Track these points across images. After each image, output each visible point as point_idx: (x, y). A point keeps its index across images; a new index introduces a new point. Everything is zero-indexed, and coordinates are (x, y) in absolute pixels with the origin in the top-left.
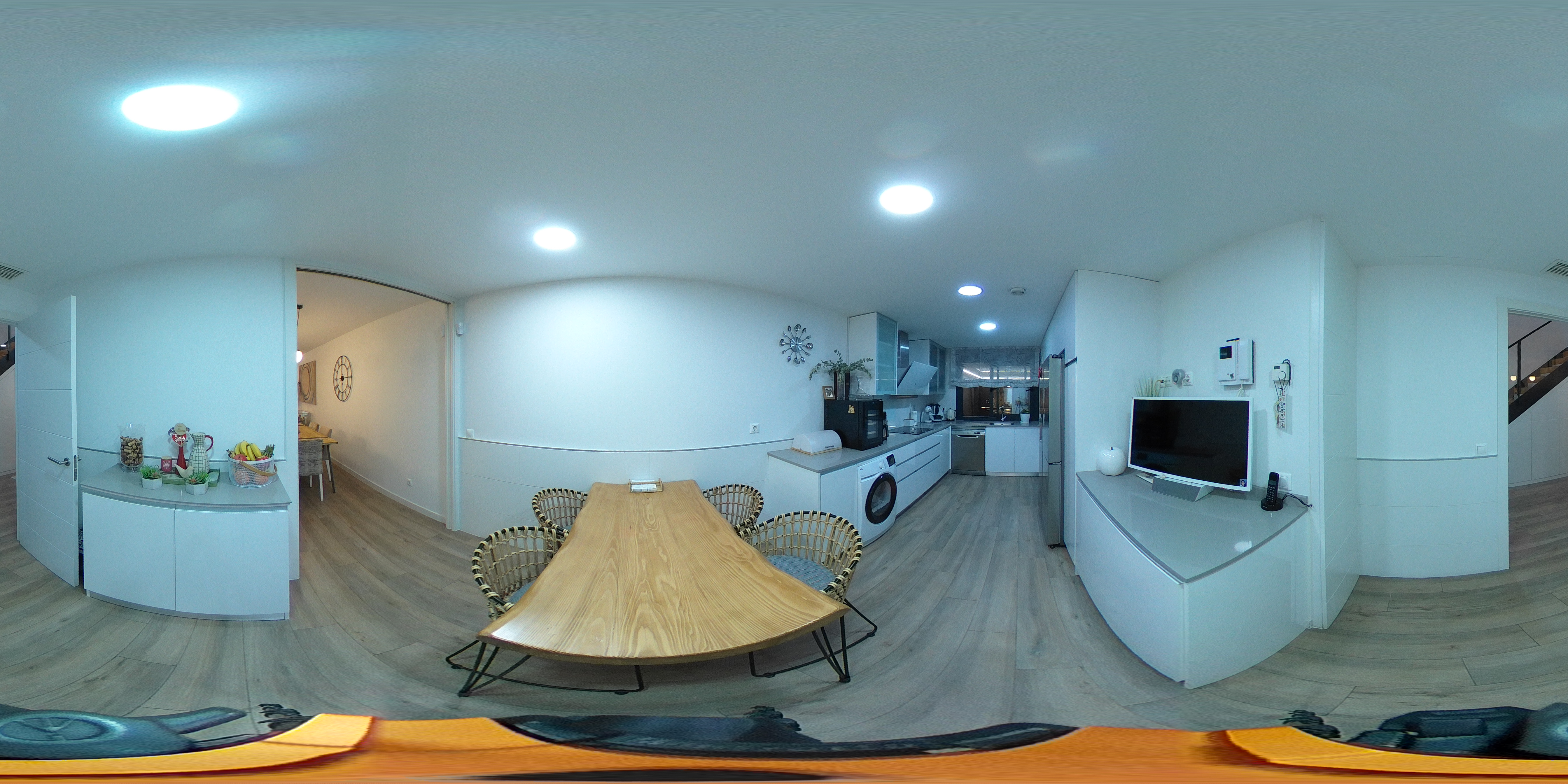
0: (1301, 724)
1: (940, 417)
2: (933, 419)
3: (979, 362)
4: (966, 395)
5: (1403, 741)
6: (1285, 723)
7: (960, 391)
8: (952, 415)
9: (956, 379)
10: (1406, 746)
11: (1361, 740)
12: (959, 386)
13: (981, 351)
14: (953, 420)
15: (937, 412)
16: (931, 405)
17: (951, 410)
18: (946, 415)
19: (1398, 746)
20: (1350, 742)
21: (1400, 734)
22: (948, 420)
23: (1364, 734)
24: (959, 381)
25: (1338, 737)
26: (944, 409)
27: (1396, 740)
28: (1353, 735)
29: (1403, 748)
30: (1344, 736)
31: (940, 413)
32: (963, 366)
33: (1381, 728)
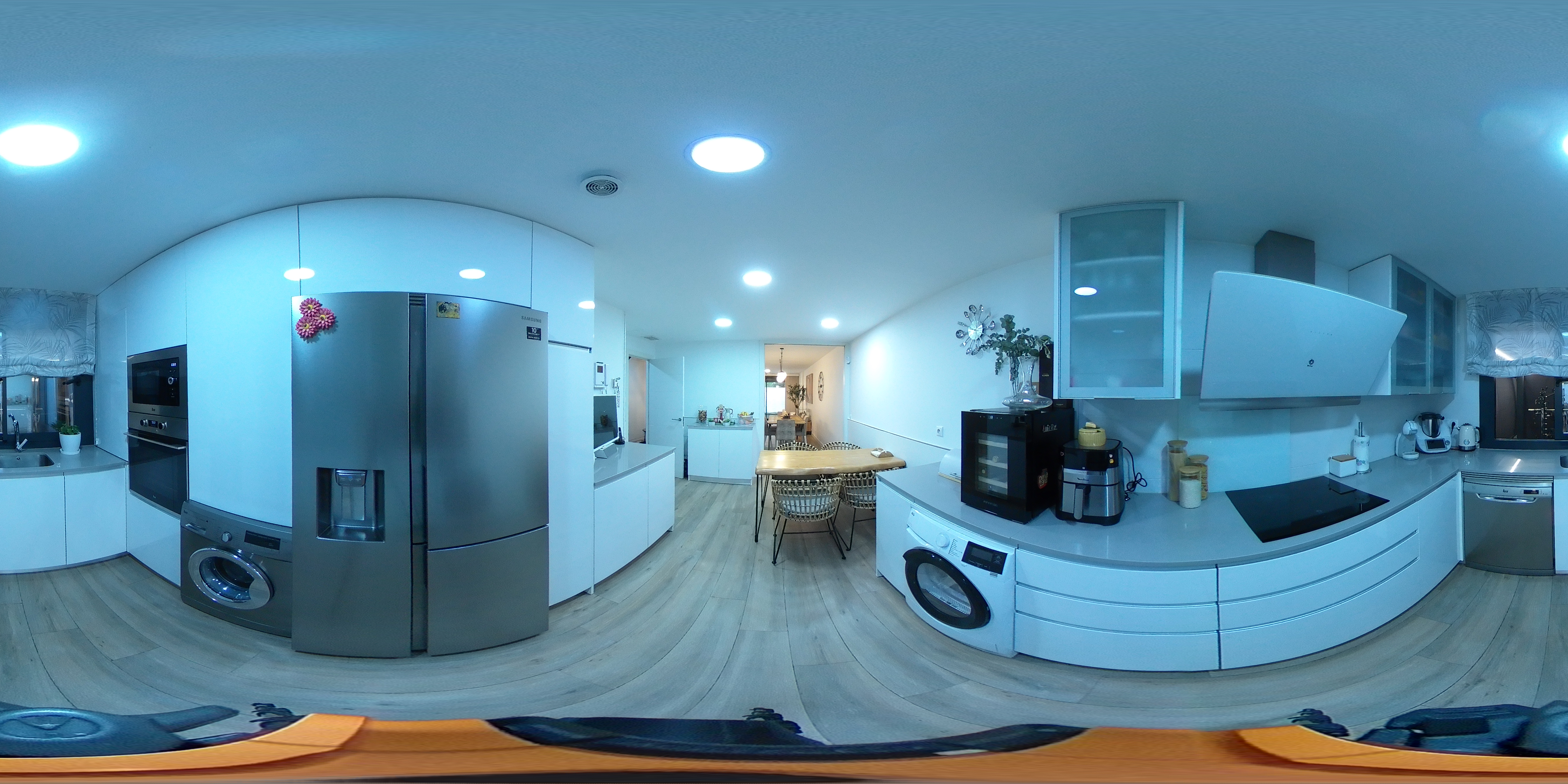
0: (1310, 723)
1: (1441, 444)
2: (1424, 448)
3: (1531, 320)
4: (1503, 394)
5: (1409, 739)
6: (1294, 721)
7: (1487, 384)
8: (1469, 437)
9: (1477, 359)
10: (1414, 743)
11: (1368, 738)
12: (1484, 373)
13: (1534, 297)
14: (1473, 449)
15: (1435, 431)
16: (1422, 418)
17: (1467, 428)
18: (1456, 438)
19: (1407, 744)
20: (1359, 740)
21: (1407, 732)
22: (1460, 449)
23: (1373, 732)
24: (1485, 363)
25: (1347, 735)
26: (1454, 424)
27: (1404, 739)
28: (1361, 735)
29: (1411, 746)
30: (1353, 735)
31: (1445, 434)
32: (1495, 331)
33: (1389, 726)
